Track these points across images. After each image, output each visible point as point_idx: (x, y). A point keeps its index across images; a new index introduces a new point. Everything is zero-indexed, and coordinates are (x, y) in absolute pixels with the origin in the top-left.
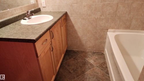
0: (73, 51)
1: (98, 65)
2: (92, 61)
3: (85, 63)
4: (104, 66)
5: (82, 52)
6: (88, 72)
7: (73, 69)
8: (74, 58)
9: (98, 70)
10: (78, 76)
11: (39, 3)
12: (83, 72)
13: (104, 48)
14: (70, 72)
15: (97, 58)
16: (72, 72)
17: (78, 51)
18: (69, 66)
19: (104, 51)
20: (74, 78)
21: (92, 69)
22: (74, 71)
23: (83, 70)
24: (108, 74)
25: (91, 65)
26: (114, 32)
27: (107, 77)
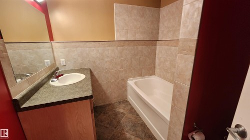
0: (99, 106)
1: (128, 112)
2: (121, 110)
3: (116, 114)
4: (132, 111)
5: (109, 105)
6: (123, 120)
7: (108, 123)
8: (104, 113)
9: (130, 116)
10: (116, 127)
11: (57, 62)
12: (119, 122)
13: (127, 96)
14: (106, 127)
15: (123, 106)
16: (108, 126)
17: (104, 105)
18: (102, 122)
19: (127, 98)
20: (113, 131)
21: (125, 117)
22: (110, 125)
23: (118, 120)
24: (138, 115)
25: (122, 113)
26: (132, 80)
27: (139, 119)
